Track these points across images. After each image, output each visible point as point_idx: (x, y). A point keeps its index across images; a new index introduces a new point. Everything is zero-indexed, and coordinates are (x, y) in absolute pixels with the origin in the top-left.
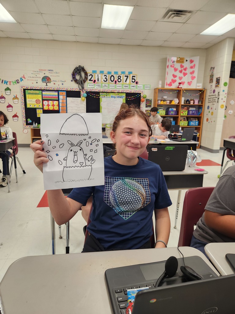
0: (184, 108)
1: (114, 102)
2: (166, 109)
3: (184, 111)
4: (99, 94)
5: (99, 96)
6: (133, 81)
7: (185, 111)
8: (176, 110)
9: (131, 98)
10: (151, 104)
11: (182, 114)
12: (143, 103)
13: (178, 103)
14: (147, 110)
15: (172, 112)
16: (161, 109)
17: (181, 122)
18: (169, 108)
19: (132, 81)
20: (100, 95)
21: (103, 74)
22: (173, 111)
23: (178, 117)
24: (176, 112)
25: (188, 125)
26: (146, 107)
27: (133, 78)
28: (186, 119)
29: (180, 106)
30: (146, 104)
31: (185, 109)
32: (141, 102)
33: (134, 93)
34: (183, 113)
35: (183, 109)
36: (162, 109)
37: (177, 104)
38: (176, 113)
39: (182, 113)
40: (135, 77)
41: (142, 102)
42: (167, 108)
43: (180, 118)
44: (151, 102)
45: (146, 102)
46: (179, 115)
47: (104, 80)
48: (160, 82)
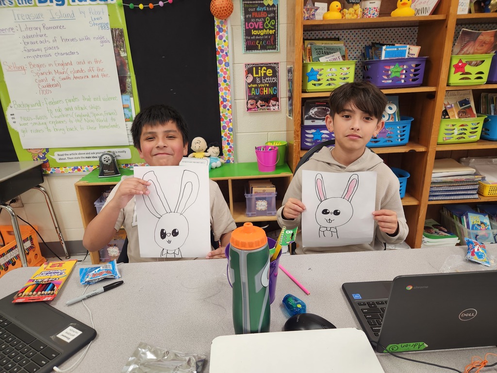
0: (473, 38)
2: (358, 54)
3: (470, 58)
7: (479, 57)
8: (421, 54)
10: (275, 27)
11: (456, 79)
12: (230, 21)
13: (435, 11)
14: (258, 67)
15: (395, 71)
16: (328, 52)
17: (445, 125)
18: (376, 46)
22: (402, 62)
23: (432, 96)
24: (422, 67)
25: (483, 138)
26: (251, 46)
28: (472, 104)
29: (451, 24)
30: (248, 33)
31: (483, 43)
32: (217, 22)
34: (468, 68)
35: (469, 48)
36: (337, 55)
37: (426, 15)
38: (421, 72)
39: (459, 68)
41: (219, 18)
42: (367, 48)
43: (441, 102)
44: (275, 18)
45: (247, 20)
46: (436, 84)
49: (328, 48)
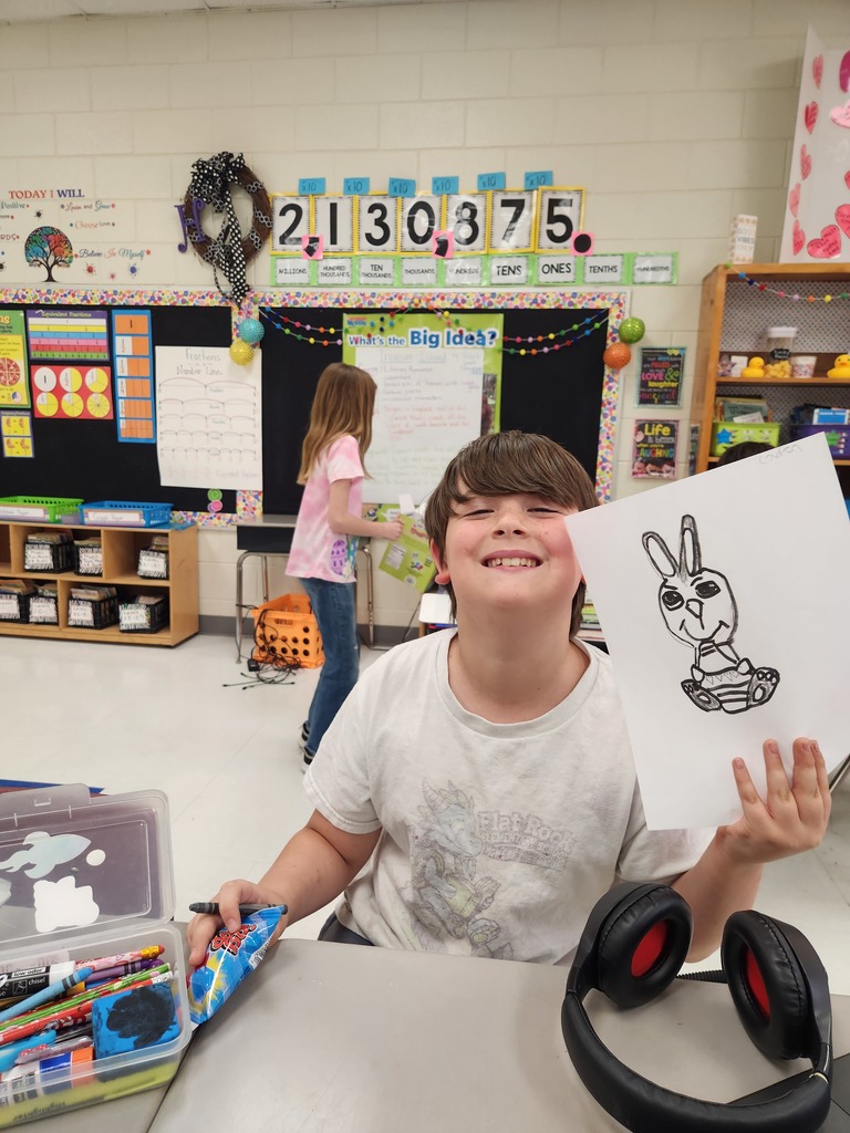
1: (430, 370)
2: (786, 416)
5: (339, 335)
9: (538, 345)
10: (678, 380)
12: (623, 371)
14: (652, 423)
18: (808, 408)
19: (550, 232)
20: (345, 326)
21: (362, 196)
22: (842, 429)
26: (645, 400)
27: (559, 211)
30: (644, 384)
32: (607, 371)
33: (558, 310)
40: (566, 203)
41: (611, 367)
42: (798, 410)
44: (679, 369)
45: (645, 370)
47: (369, 237)
48: (748, 221)
49: (745, 407)
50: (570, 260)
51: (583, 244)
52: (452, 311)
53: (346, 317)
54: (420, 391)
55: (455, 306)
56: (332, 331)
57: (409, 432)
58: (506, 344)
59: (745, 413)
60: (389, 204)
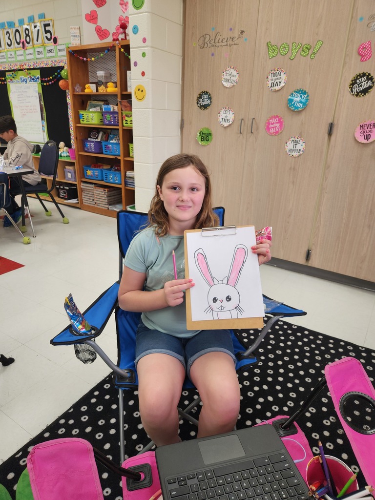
1: (26, 92)
4: (5, 76)
5: (5, 80)
6: (49, 35)
9: (48, 81)
11: (124, 123)
19: (47, 37)
20: (7, 77)
21: (4, 29)
27: (47, 28)
33: (52, 68)
39: (124, 118)
40: (48, 25)
47: (8, 43)
48: (75, 28)
49: (96, 105)
50: (53, 47)
51: (55, 41)
52: (28, 69)
53: (7, 73)
54: (25, 100)
55: (29, 68)
56: (3, 79)
57: (25, 115)
58: (42, 81)
59: (95, 107)
60: (10, 31)
